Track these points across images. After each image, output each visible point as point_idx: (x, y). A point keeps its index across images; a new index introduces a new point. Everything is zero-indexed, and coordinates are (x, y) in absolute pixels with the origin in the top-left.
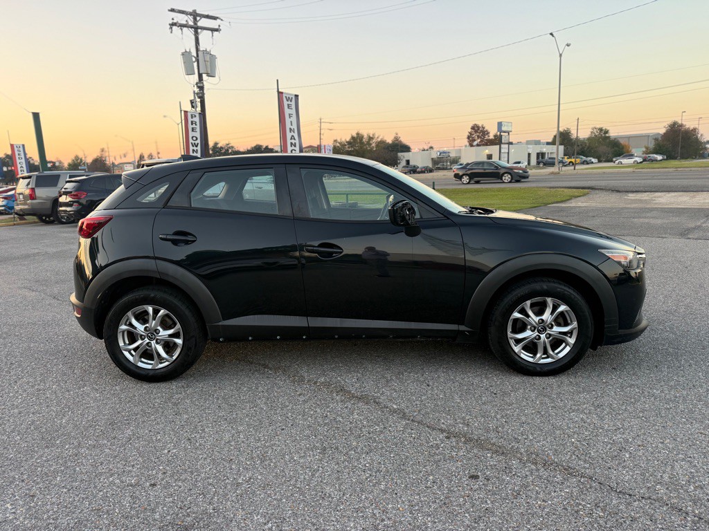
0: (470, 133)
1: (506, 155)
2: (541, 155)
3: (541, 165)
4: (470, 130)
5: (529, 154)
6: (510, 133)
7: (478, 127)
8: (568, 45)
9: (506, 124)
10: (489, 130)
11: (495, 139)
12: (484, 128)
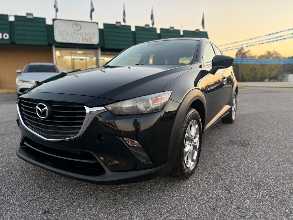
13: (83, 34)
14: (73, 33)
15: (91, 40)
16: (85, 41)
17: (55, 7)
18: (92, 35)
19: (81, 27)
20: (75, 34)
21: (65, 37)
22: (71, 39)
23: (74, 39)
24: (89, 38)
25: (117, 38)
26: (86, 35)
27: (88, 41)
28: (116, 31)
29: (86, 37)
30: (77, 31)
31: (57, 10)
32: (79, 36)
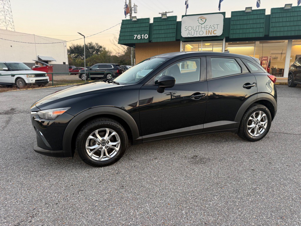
13: (207, 26)
14: (197, 27)
15: (215, 32)
16: (208, 34)
17: (186, 4)
18: (216, 26)
19: (206, 20)
20: (200, 27)
21: (190, 32)
22: (196, 32)
23: (198, 32)
24: (213, 30)
25: (245, 27)
26: (210, 27)
27: (211, 34)
28: (245, 18)
29: (210, 29)
30: (202, 24)
31: (187, 7)
32: (203, 29)
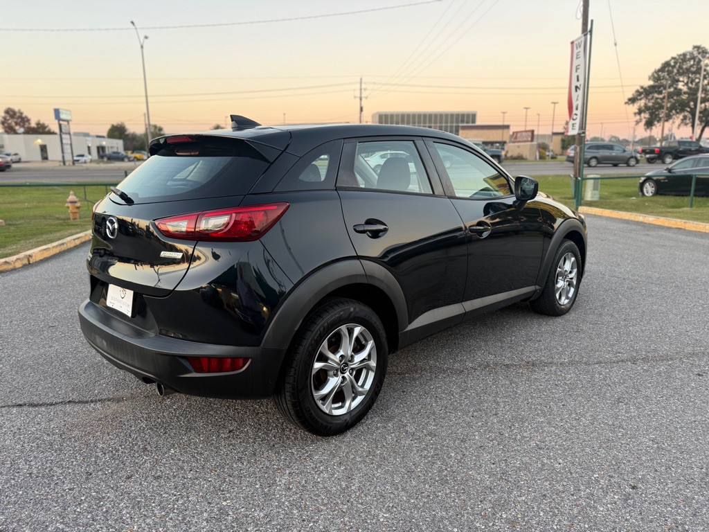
0: (5, 118)
1: (69, 147)
2: (101, 149)
3: (105, 159)
4: (3, 114)
5: (89, 148)
6: (70, 122)
7: (14, 113)
8: (146, 38)
9: (64, 112)
10: (29, 117)
11: (38, 128)
12: (22, 114)
